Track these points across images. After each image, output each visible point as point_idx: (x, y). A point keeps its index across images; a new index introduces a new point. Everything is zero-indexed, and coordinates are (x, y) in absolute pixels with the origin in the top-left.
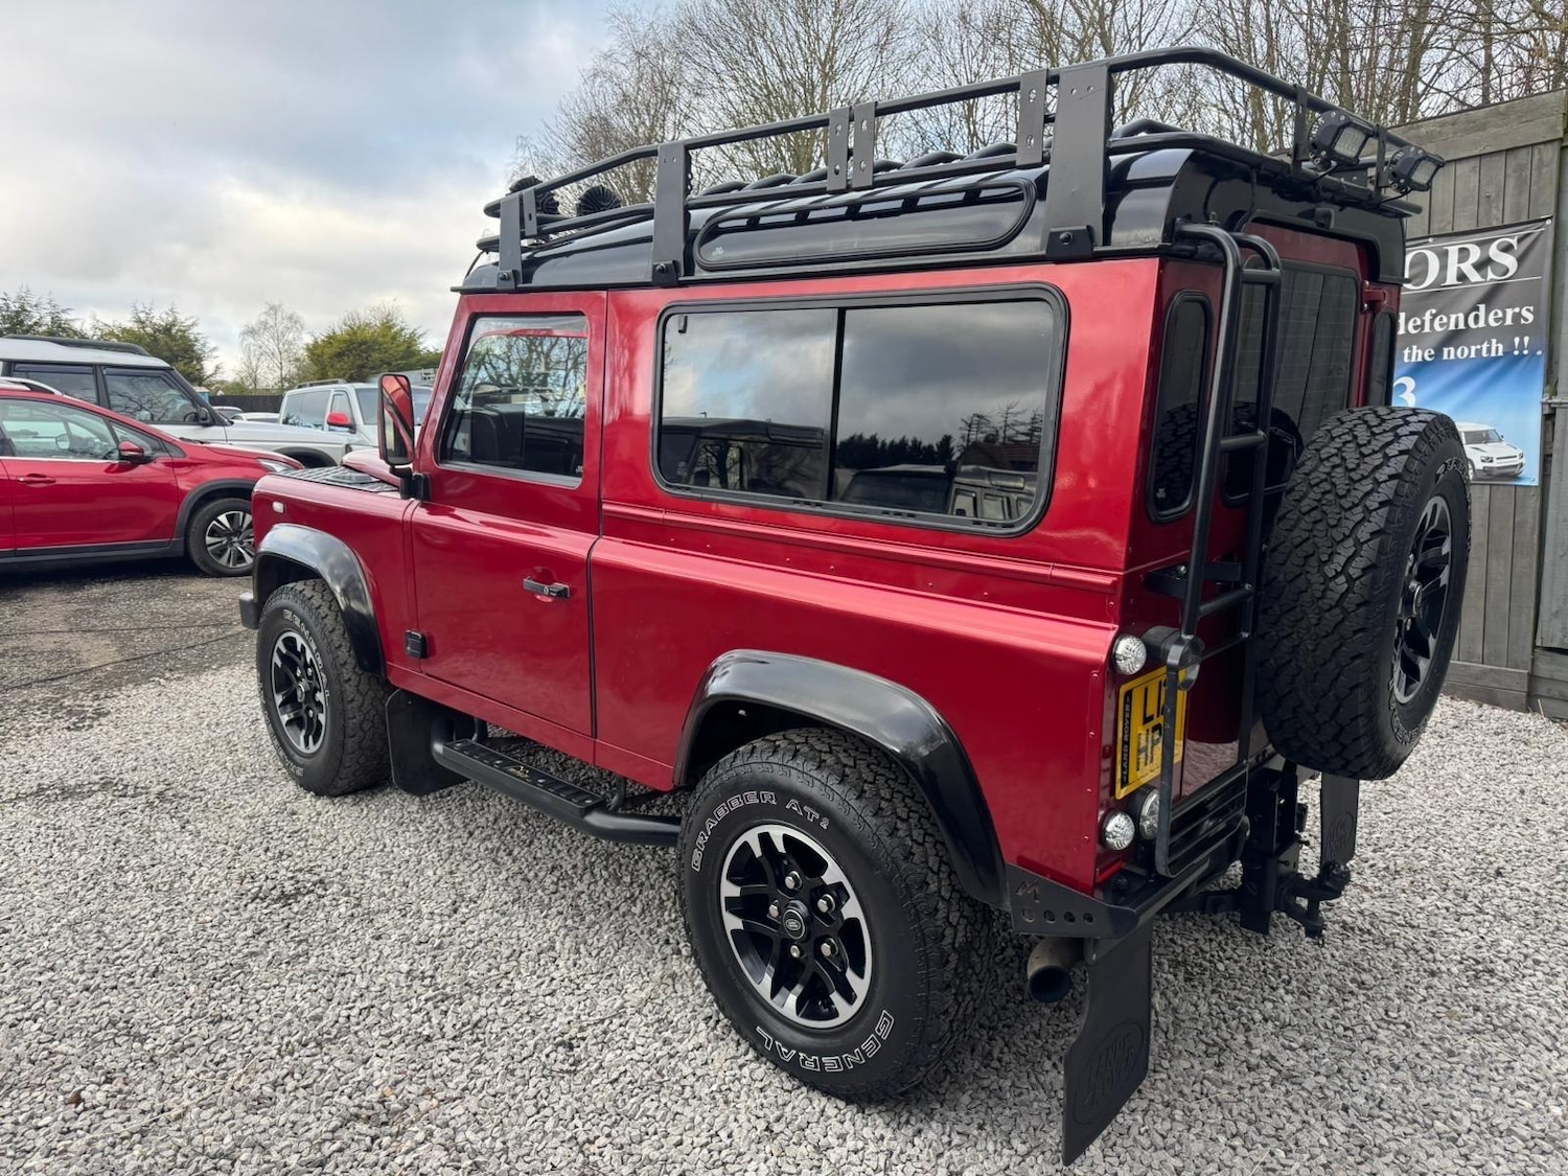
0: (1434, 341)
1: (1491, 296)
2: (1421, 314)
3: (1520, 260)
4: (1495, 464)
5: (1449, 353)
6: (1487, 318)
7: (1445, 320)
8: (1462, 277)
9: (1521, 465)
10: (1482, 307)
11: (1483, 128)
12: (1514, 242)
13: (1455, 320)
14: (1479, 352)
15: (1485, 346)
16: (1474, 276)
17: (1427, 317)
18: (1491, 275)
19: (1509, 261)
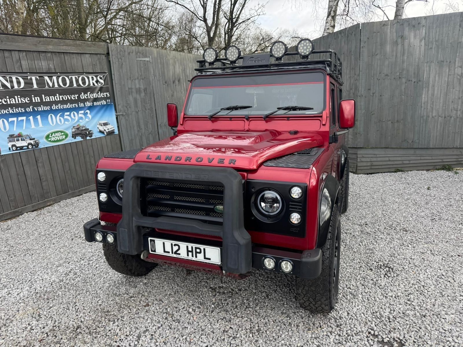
0: (91, 100)
1: (101, 90)
2: (87, 94)
3: (104, 81)
4: (110, 130)
5: (95, 104)
6: (101, 95)
7: (92, 95)
8: (93, 84)
9: (114, 130)
10: (99, 92)
11: (90, 47)
12: (102, 77)
13: (95, 95)
14: (101, 103)
15: (102, 102)
16: (96, 85)
17: (88, 94)
18: (99, 85)
19: (102, 81)
